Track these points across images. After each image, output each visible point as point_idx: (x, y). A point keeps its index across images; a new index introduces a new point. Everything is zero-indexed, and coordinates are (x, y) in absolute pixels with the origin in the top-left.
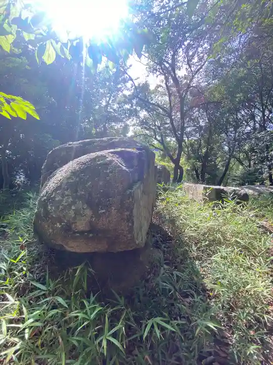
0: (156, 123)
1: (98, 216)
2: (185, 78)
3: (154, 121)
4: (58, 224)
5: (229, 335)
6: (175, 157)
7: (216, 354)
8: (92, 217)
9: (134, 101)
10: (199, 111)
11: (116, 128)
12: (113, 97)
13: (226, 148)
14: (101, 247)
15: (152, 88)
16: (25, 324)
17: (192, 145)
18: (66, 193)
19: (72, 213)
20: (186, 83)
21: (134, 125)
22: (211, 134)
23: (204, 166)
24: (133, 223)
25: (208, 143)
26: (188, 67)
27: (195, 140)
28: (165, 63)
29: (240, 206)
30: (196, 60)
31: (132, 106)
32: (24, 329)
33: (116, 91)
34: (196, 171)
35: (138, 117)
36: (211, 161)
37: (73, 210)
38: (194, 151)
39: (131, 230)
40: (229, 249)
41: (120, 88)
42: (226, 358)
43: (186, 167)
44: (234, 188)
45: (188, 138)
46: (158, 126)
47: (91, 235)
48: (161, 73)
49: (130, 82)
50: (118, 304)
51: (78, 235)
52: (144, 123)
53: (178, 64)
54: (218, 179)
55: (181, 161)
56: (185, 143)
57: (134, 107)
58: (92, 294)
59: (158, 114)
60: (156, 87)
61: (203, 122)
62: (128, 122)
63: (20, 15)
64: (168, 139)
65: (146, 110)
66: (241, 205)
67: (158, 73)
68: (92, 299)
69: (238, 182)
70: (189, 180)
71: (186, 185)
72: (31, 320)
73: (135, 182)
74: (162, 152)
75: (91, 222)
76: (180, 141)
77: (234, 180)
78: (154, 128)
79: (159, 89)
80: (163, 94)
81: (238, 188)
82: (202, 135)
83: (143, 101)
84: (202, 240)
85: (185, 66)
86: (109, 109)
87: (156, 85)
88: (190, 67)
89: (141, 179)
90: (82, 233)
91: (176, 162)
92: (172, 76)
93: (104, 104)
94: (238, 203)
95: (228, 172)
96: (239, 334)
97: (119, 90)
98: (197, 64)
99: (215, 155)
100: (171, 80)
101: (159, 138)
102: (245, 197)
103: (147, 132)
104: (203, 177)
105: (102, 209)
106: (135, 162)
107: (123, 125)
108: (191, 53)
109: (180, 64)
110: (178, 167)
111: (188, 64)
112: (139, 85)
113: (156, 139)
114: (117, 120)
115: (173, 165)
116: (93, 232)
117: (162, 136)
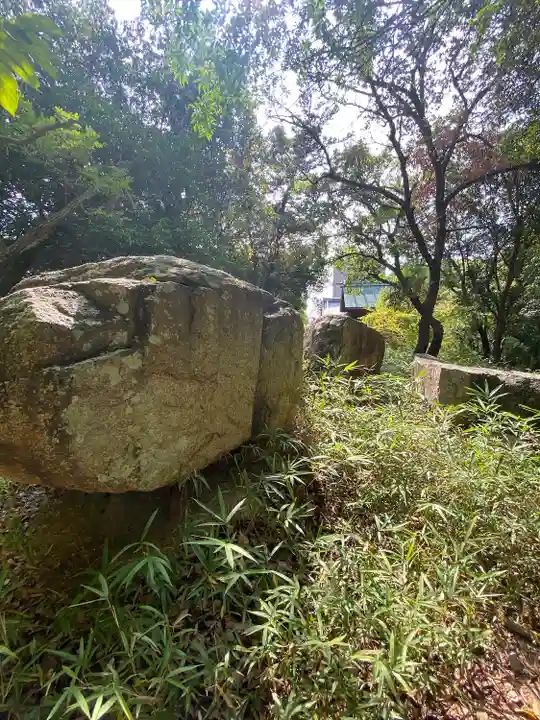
0: (385, 227)
3: (380, 223)
9: (336, 186)
15: (375, 152)
17: (472, 273)
21: (337, 235)
26: (456, 92)
27: (483, 261)
31: (331, 197)
34: (484, 333)
35: (342, 217)
55: (436, 309)
78: (377, 238)
85: (450, 93)
88: (462, 93)
91: (426, 309)
92: (416, 118)
101: (391, 261)
103: (363, 247)
109: (437, 89)
110: (429, 322)
111: (456, 86)
113: (382, 261)
114: (307, 229)
117: (396, 255)
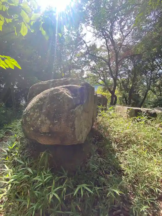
0: (101, 69)
1: (54, 124)
2: (119, 40)
3: (100, 68)
4: (32, 128)
5: (133, 199)
6: (112, 90)
7: (123, 209)
8: (50, 125)
9: (87, 56)
10: (128, 60)
11: (76, 72)
12: (75, 54)
13: (145, 84)
14: (57, 142)
15: (98, 47)
16: (9, 182)
17: (123, 82)
18: (36, 110)
19: (39, 122)
20: (120, 43)
21: (87, 70)
22: (135, 75)
23: (130, 95)
24: (75, 129)
25: (133, 80)
26: (121, 33)
27: (126, 79)
28: (106, 31)
29: (150, 121)
30: (126, 28)
31: (86, 59)
32: (8, 184)
33: (76, 50)
34: (126, 98)
35: (90, 65)
36: (135, 92)
37: (40, 120)
38: (124, 86)
39: (74, 133)
40: (138, 147)
41: (79, 48)
42: (128, 212)
43: (119, 96)
44: (147, 109)
45: (121, 77)
46: (102, 71)
47: (50, 135)
48: (103, 38)
49: (85, 45)
50: (64, 175)
51: (43, 134)
52: (93, 69)
53: (115, 32)
54: (140, 103)
55: (115, 92)
56: (119, 81)
57: (87, 60)
58: (48, 168)
59: (102, 64)
60: (101, 46)
61: (130, 67)
62: (83, 69)
63: (2, 9)
64: (108, 79)
65: (94, 61)
66: (151, 119)
67: (102, 38)
68: (48, 171)
69: (152, 105)
70: (121, 104)
71: (117, 106)
72: (12, 180)
73: (77, 105)
74: (104, 87)
75: (49, 127)
76: (115, 79)
77: (149, 104)
78: (99, 72)
79: (103, 48)
80: (105, 51)
81: (150, 109)
82: (129, 76)
83: (92, 55)
84: (123, 141)
85: (119, 33)
86: (73, 61)
87: (100, 46)
88: (122, 33)
89: (81, 103)
90: (45, 133)
91: (113, 93)
92: (110, 39)
93: (69, 58)
94: (149, 118)
95: (146, 99)
96: (138, 198)
97: (79, 49)
98: (127, 31)
99: (138, 88)
100: (110, 42)
101: (102, 78)
102: (155, 115)
103: (95, 74)
104: (130, 102)
105: (56, 120)
106: (78, 93)
107: (81, 71)
108: (123, 24)
109: (116, 31)
110: (113, 96)
111: (121, 31)
112: (90, 46)
113: (100, 79)
114: (78, 68)
115: (110, 94)
116: (51, 133)
117: (104, 77)
